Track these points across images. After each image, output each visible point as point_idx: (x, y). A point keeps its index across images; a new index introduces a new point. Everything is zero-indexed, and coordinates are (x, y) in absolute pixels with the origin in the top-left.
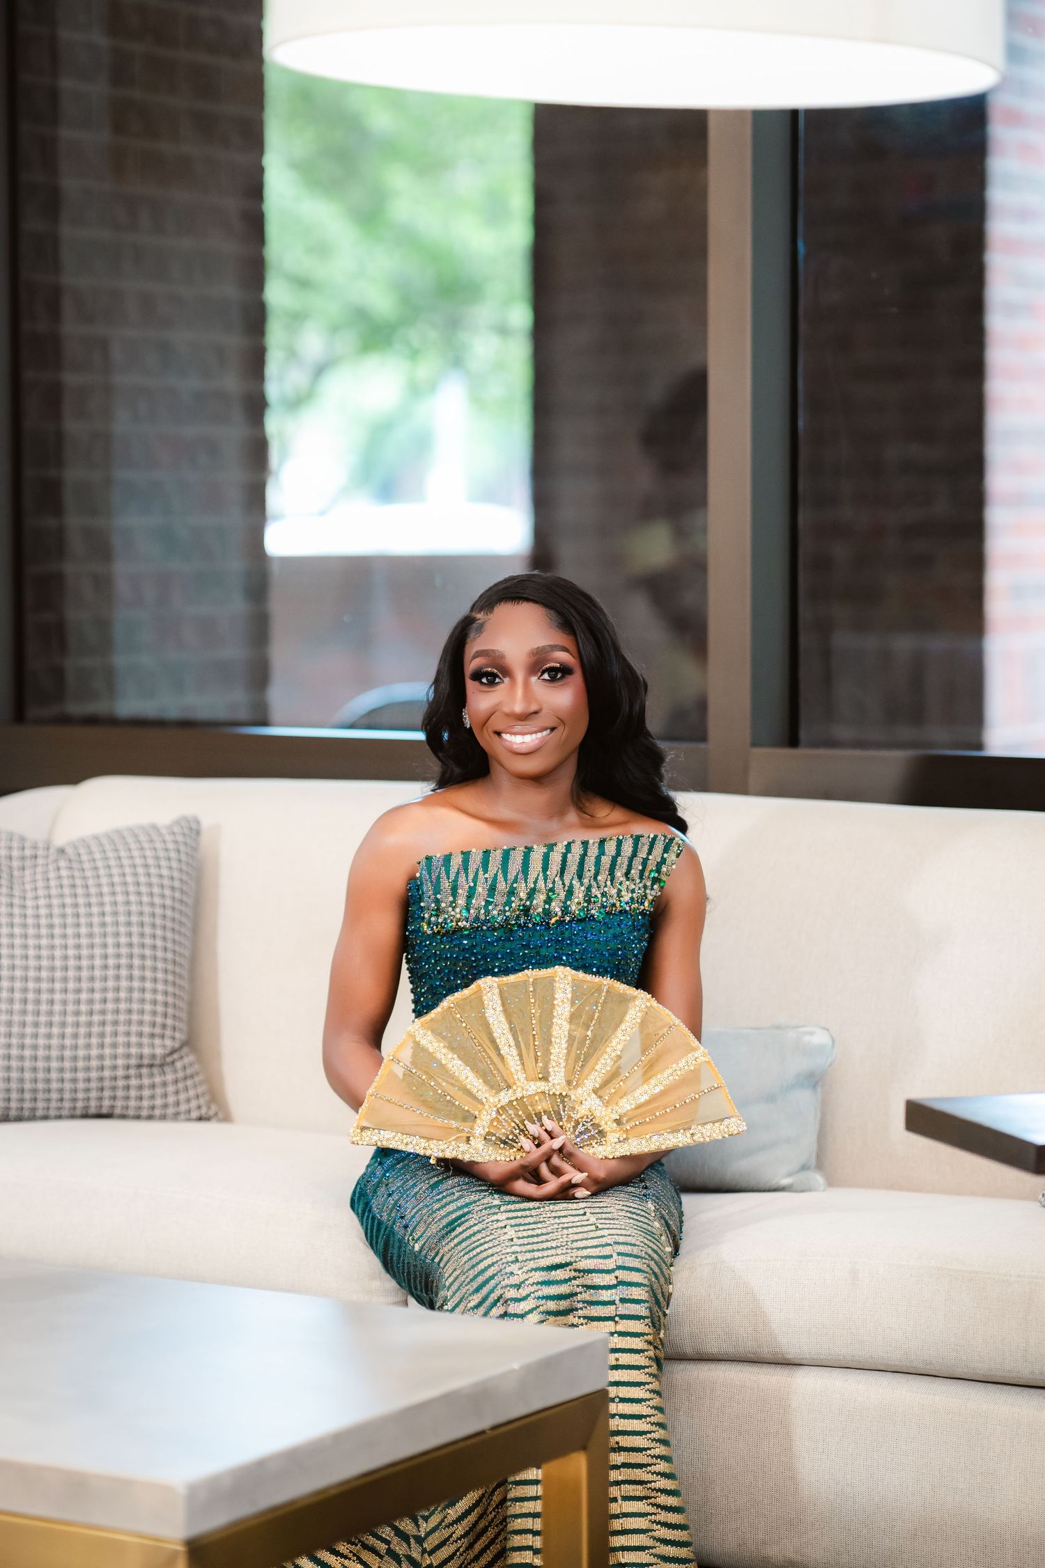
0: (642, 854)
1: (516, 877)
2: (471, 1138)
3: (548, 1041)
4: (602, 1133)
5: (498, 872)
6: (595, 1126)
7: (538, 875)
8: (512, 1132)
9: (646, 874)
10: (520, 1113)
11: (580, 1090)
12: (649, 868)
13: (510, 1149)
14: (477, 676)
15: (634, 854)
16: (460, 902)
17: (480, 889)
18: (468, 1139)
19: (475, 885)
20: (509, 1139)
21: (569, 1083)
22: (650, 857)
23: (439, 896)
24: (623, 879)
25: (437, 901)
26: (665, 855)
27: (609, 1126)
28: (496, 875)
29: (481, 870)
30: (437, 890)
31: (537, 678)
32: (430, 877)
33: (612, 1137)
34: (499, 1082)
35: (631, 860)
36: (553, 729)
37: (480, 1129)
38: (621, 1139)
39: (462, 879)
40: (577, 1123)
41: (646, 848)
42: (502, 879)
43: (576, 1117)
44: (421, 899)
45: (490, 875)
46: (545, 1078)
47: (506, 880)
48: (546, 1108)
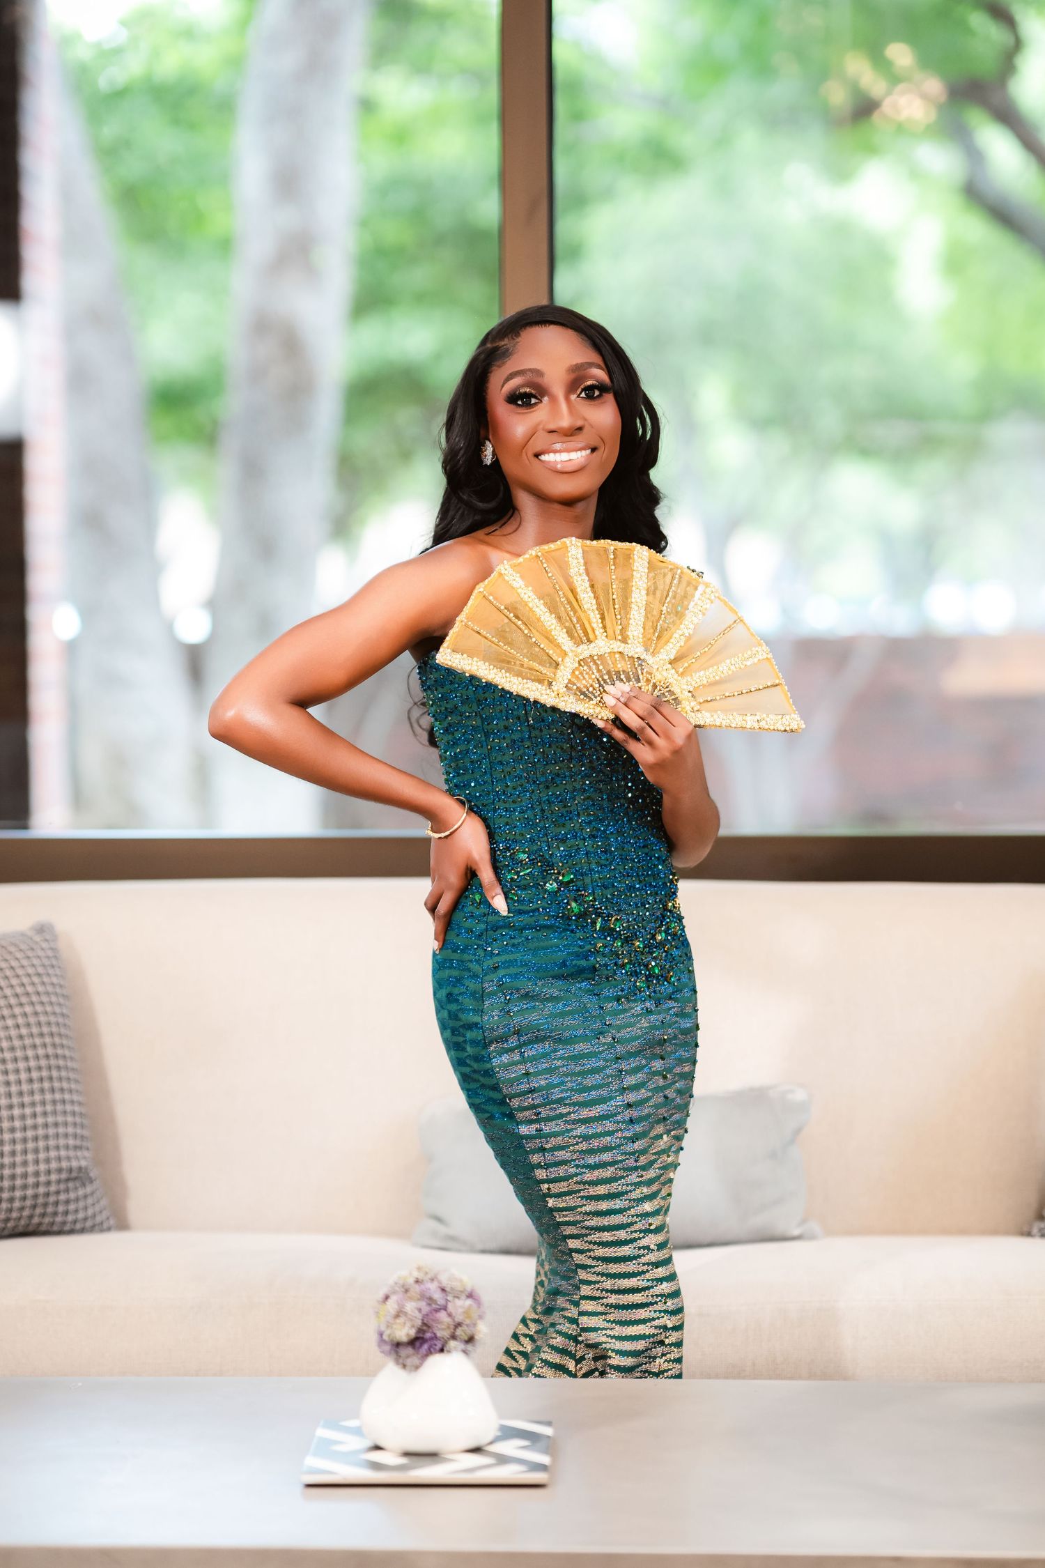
2: (553, 683)
3: (626, 606)
6: (671, 692)
8: (592, 686)
10: (601, 669)
11: (656, 658)
13: (589, 701)
14: (510, 400)
18: (551, 684)
20: (589, 692)
21: (647, 648)
27: (684, 695)
31: (575, 396)
33: (687, 706)
34: (582, 635)
36: (594, 450)
37: (563, 675)
38: (695, 709)
43: (653, 681)
46: (624, 640)
48: (625, 669)
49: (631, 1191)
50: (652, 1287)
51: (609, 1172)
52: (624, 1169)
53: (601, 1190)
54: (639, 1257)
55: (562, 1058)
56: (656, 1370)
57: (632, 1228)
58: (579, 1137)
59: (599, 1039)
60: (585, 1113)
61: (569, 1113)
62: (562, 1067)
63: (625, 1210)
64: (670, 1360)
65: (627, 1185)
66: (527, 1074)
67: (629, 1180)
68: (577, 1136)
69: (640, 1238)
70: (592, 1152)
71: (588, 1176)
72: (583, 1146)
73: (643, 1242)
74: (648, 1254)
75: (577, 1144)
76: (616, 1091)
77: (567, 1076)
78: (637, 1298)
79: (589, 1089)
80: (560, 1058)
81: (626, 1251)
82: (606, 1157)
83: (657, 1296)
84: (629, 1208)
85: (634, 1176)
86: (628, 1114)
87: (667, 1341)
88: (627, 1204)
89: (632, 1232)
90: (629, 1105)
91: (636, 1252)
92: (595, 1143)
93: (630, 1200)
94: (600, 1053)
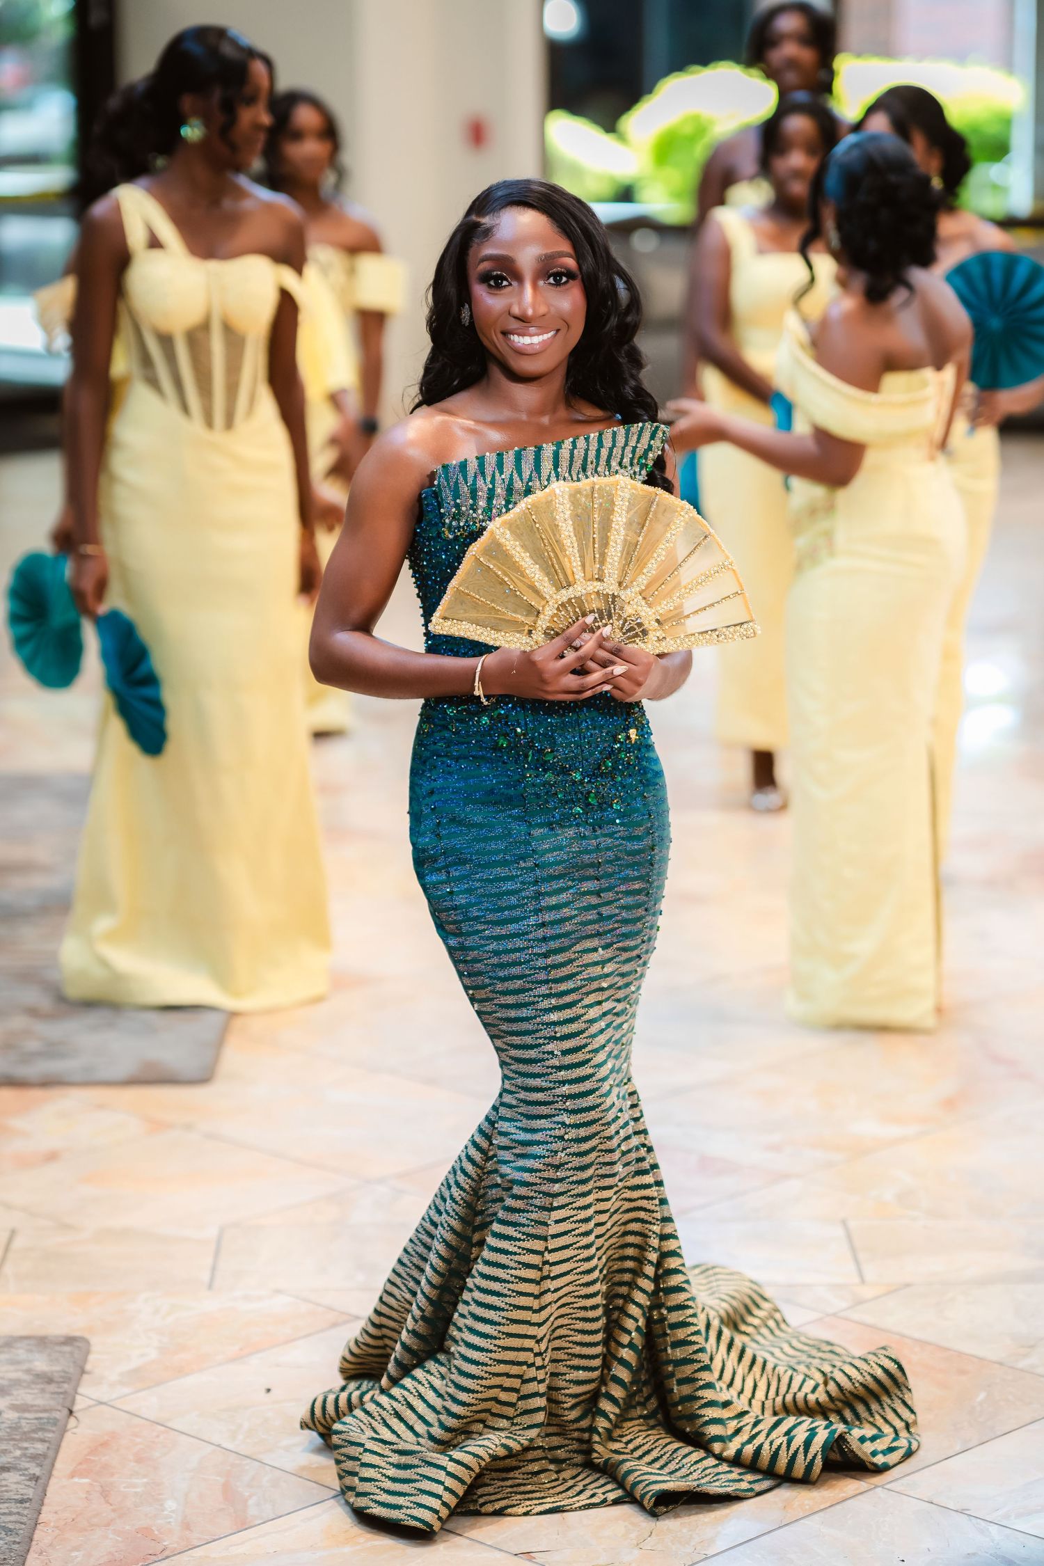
0: (632, 443)
1: (531, 476)
2: (533, 631)
3: (605, 543)
4: (645, 632)
5: (512, 472)
6: (640, 625)
7: (550, 473)
9: (636, 461)
10: (577, 610)
11: (628, 591)
12: (637, 456)
14: (485, 278)
15: (626, 444)
16: (481, 503)
17: (499, 491)
18: (530, 632)
19: (494, 486)
21: (620, 584)
22: (638, 445)
23: (458, 501)
24: (618, 468)
25: (457, 506)
26: (652, 442)
27: (650, 624)
28: (511, 475)
29: (497, 472)
30: (457, 495)
31: (543, 282)
32: (448, 484)
33: (652, 636)
34: (562, 581)
35: (623, 449)
36: (557, 331)
37: (542, 623)
38: (661, 638)
39: (480, 482)
40: (625, 621)
41: (635, 437)
42: (518, 479)
43: (625, 615)
44: (440, 506)
45: (506, 476)
46: (600, 579)
47: (521, 480)
49: (538, 1002)
50: (554, 1088)
51: (519, 983)
52: (533, 982)
53: (510, 1000)
54: (543, 1060)
55: (481, 880)
56: (557, 1163)
57: (538, 1035)
58: (491, 952)
59: (518, 863)
60: (498, 931)
61: (484, 930)
62: (480, 888)
63: (532, 1018)
64: (570, 1154)
65: (535, 996)
66: (451, 893)
67: (536, 992)
68: (489, 951)
69: (544, 1044)
70: (502, 966)
71: (499, 987)
72: (495, 960)
73: (549, 1047)
74: (552, 1058)
75: (490, 958)
76: (530, 912)
77: (483, 896)
78: (539, 1096)
79: (501, 909)
80: (478, 880)
81: (532, 1054)
82: (515, 971)
83: (558, 1096)
84: (535, 1017)
85: (543, 988)
86: (541, 933)
87: (566, 1137)
88: (533, 1013)
89: (537, 1038)
90: (543, 925)
91: (541, 1056)
92: (505, 959)
93: (537, 1010)
94: (517, 876)
